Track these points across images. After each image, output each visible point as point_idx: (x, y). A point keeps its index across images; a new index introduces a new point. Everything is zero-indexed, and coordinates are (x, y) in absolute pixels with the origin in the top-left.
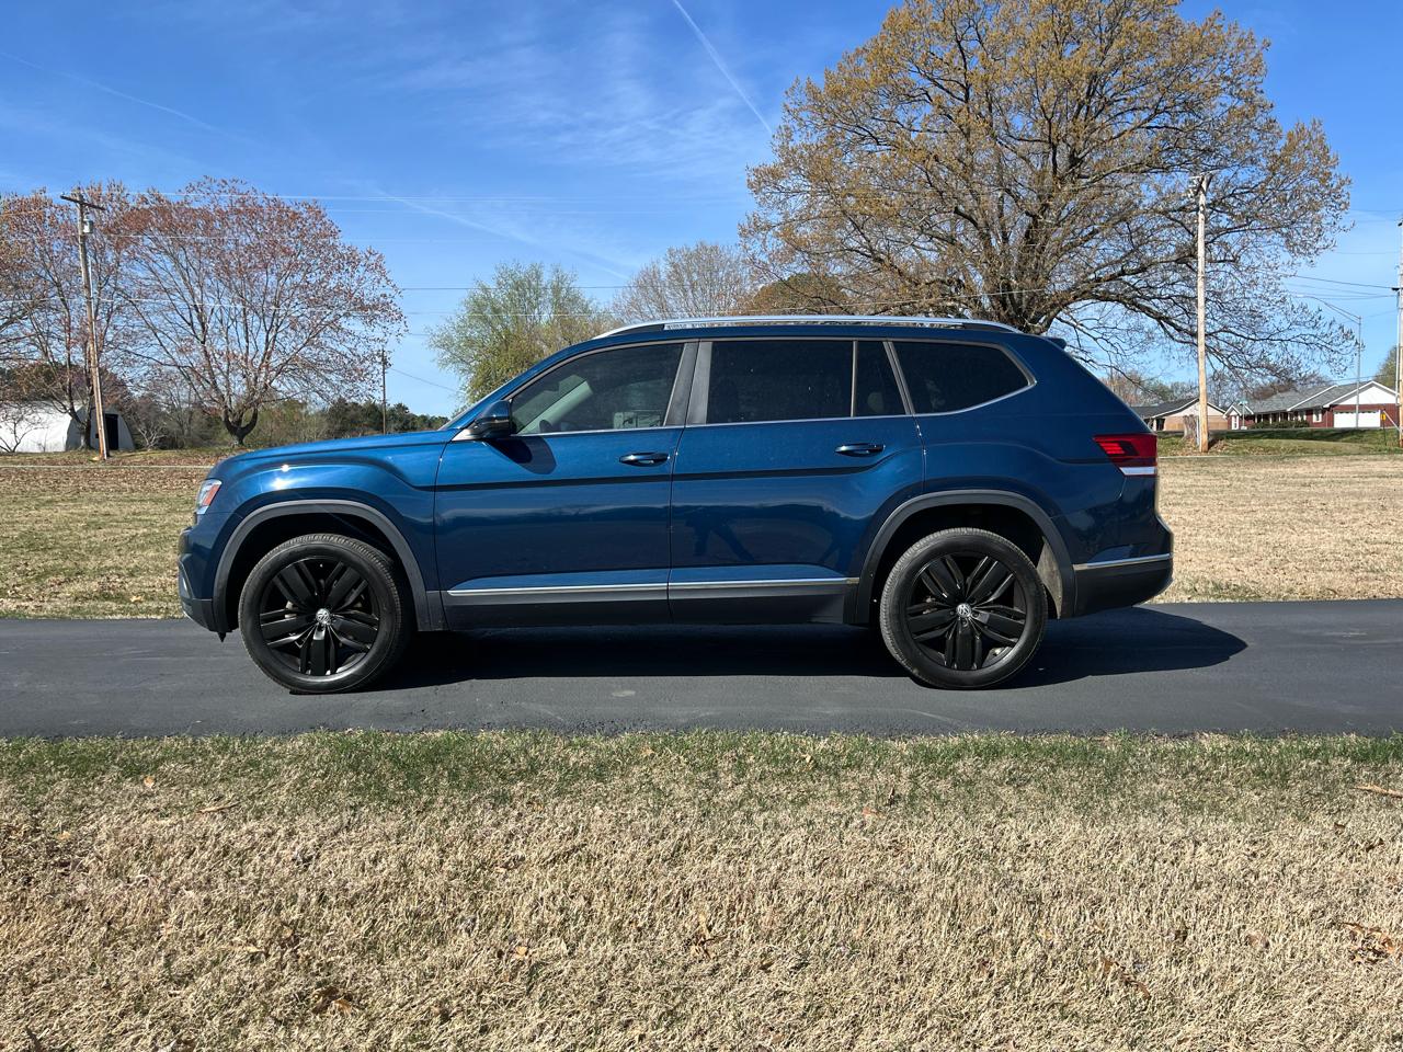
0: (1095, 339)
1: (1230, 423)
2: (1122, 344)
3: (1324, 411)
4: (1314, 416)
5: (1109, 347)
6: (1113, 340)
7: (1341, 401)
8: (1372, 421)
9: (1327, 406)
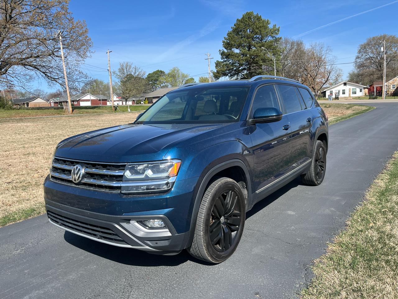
0: (13, 77)
1: (51, 104)
2: (22, 80)
3: (77, 101)
4: (75, 102)
5: (17, 80)
6: (19, 78)
7: (81, 98)
8: (89, 104)
9: (78, 100)
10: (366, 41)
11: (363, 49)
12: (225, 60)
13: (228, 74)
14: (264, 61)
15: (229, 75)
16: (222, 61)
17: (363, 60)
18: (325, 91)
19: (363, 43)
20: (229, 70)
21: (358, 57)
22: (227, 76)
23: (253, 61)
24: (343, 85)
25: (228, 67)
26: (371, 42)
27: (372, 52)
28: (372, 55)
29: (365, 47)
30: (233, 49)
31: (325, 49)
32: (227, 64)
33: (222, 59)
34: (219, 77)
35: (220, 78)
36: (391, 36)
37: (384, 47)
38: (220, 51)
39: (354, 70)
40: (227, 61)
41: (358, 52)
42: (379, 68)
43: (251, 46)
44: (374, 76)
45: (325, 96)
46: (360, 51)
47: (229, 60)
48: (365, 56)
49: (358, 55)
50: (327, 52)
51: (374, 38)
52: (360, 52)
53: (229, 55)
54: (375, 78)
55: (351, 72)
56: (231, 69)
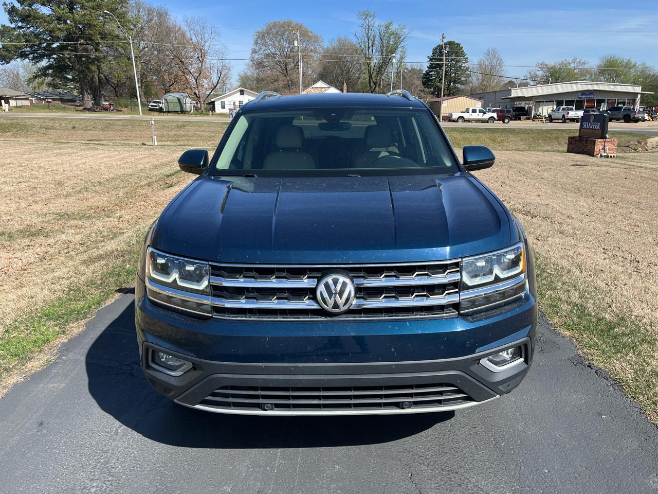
10: (265, 27)
11: (261, 38)
12: (20, 24)
13: (28, 55)
14: (104, 36)
15: (31, 56)
16: (13, 26)
17: (262, 56)
18: (214, 102)
19: (260, 30)
20: (31, 47)
21: (254, 52)
22: (25, 58)
23: (82, 34)
24: (239, 93)
25: (27, 41)
26: (270, 29)
27: (274, 46)
28: (273, 51)
29: (263, 36)
30: (35, 6)
31: (209, 31)
32: (25, 35)
33: (12, 23)
34: (11, 59)
35: (13, 62)
36: (297, 24)
37: (298, 40)
38: (5, 4)
39: (246, 71)
40: (23, 28)
41: (254, 42)
42: (285, 72)
43: (75, 5)
44: (280, 83)
45: (213, 109)
46: (257, 41)
47: (28, 26)
48: (264, 51)
49: (255, 47)
50: (213, 36)
51: (275, 23)
52: (256, 43)
53: (29, 16)
54: (281, 86)
55: (242, 73)
56: (36, 45)
